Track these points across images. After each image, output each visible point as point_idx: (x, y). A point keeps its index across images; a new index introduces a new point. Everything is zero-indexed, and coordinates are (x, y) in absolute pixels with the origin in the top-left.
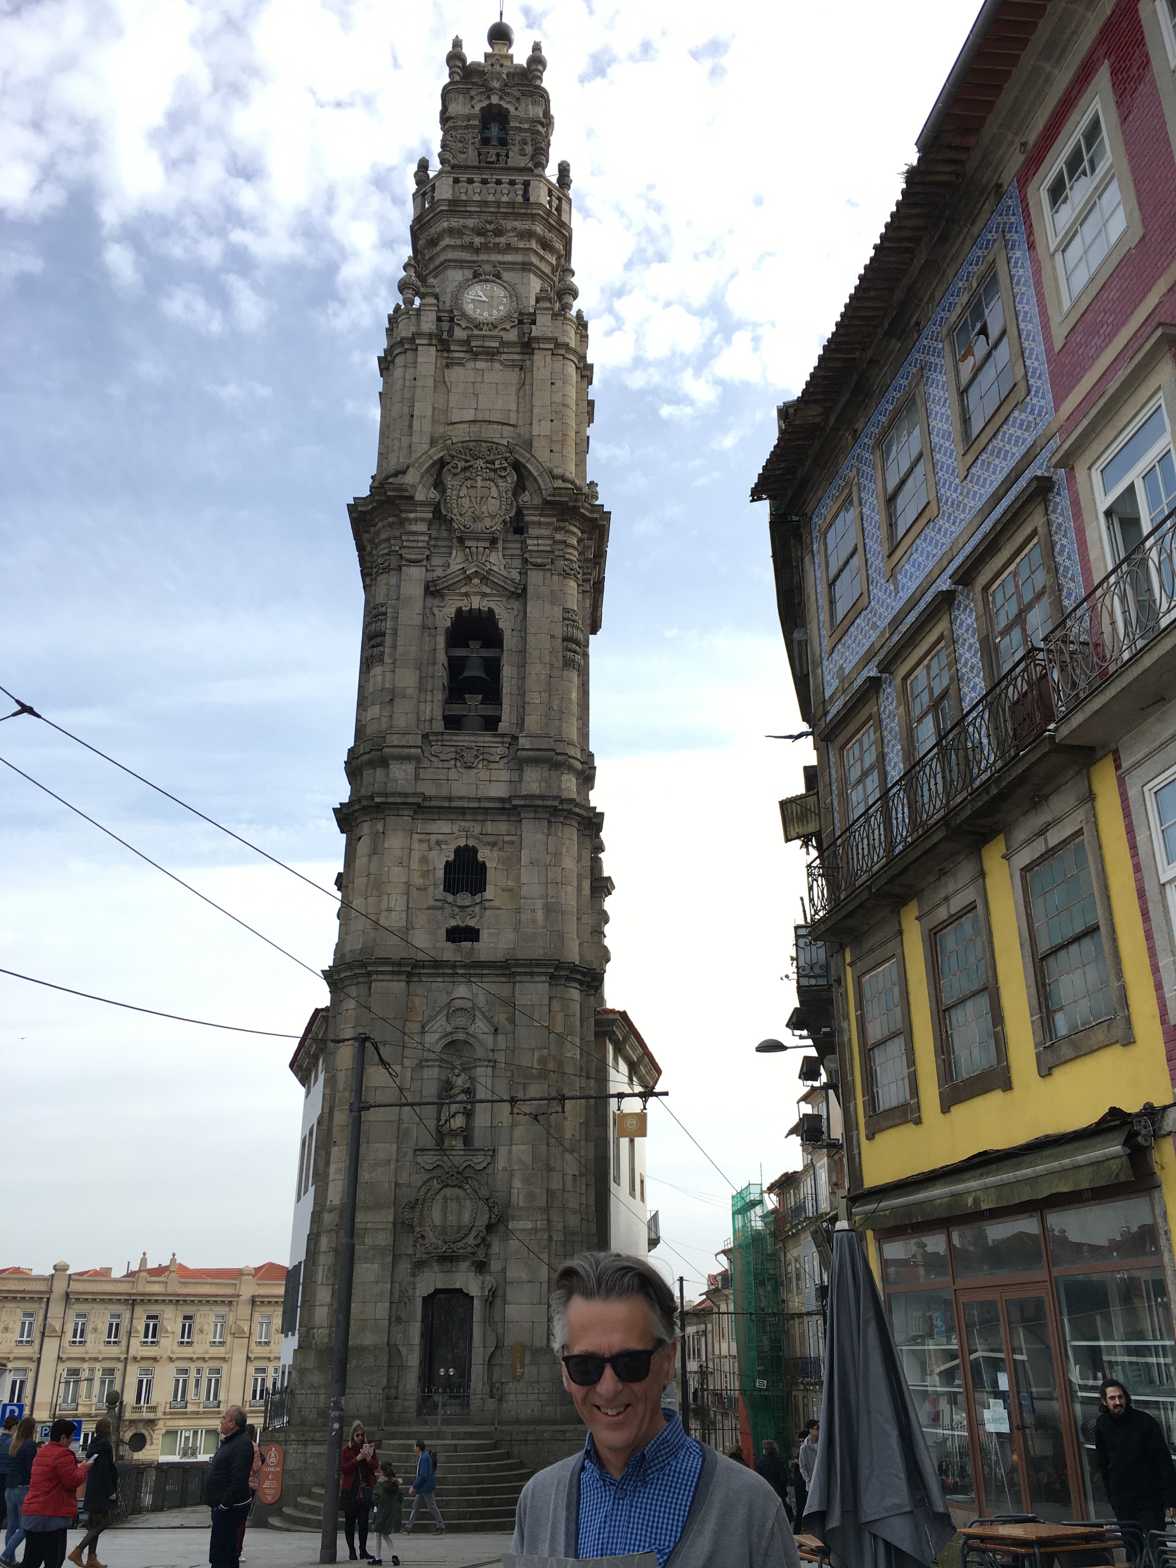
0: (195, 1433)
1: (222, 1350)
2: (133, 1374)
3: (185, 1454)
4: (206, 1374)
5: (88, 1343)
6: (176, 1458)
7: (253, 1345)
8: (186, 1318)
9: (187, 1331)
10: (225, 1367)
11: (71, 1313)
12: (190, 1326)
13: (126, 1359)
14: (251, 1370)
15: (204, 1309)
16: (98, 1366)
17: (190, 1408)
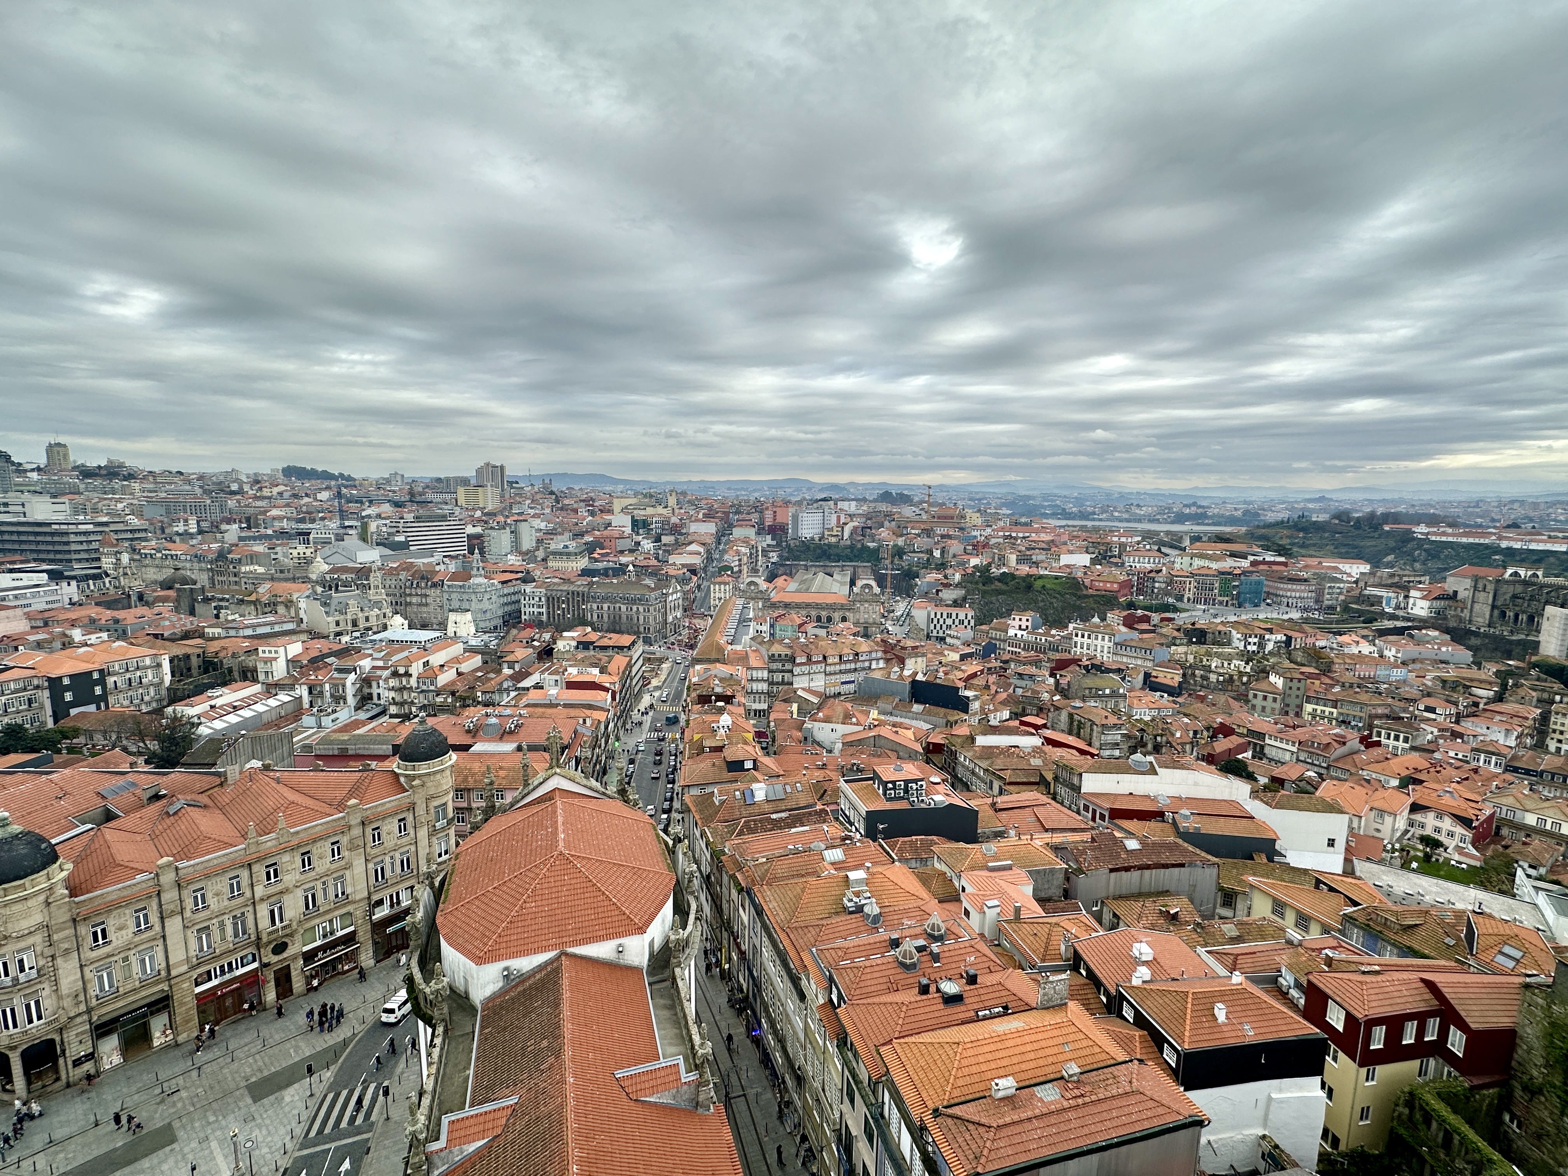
0: (331, 921)
1: (343, 863)
2: (263, 911)
3: (325, 936)
4: (331, 883)
5: (212, 906)
6: (318, 943)
7: (368, 850)
8: (303, 854)
9: (307, 860)
10: (347, 872)
11: (185, 893)
12: (309, 858)
13: (254, 903)
14: (371, 866)
15: (319, 844)
16: (226, 917)
17: (322, 910)
